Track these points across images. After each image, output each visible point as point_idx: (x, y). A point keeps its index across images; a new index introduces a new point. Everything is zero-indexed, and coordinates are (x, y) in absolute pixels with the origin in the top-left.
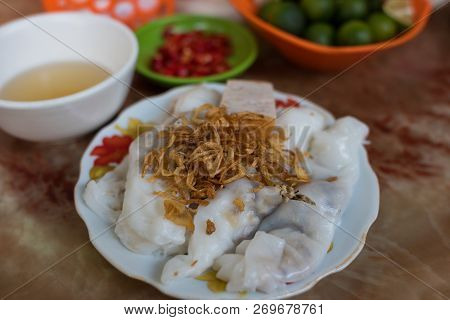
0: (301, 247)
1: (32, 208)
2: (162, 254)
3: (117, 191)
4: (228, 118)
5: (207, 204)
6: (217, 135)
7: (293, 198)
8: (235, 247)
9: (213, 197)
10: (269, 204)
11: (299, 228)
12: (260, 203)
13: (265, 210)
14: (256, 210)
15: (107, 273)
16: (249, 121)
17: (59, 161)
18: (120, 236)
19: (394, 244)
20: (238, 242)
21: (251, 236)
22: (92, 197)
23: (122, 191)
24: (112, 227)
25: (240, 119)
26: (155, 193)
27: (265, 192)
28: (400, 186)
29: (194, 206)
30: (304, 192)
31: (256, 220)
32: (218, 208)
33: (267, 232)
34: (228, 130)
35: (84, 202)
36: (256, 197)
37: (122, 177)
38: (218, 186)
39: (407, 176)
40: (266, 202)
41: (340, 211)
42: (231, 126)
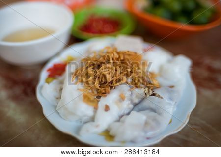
0: (155, 120)
1: (15, 98)
2: (81, 122)
3: (58, 89)
4: (118, 53)
5: (106, 96)
6: (112, 61)
7: (151, 95)
8: (120, 118)
9: (109, 93)
10: (138, 98)
11: (154, 111)
12: (134, 97)
13: (136, 101)
14: (131, 100)
15: (52, 132)
16: (129, 55)
18: (59, 111)
19: (204, 122)
20: (121, 116)
21: (128, 114)
22: (46, 91)
23: (61, 90)
24: (55, 107)
25: (124, 54)
26: (78, 89)
27: (136, 91)
28: (207, 93)
29: (99, 97)
30: (157, 92)
31: (131, 106)
32: (111, 98)
33: (138, 112)
34: (118, 59)
35: (41, 94)
36: (132, 93)
37: (62, 83)
38: (111, 88)
40: (137, 96)
41: (176, 102)
42: (120, 57)
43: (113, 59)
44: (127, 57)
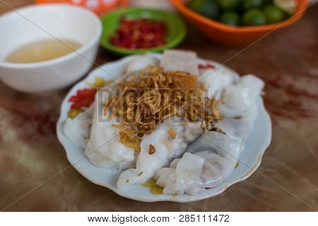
0: (216, 163)
1: (27, 139)
2: (118, 169)
3: (86, 125)
4: (164, 74)
5: (150, 133)
6: (156, 85)
7: (211, 130)
8: (170, 163)
9: (154, 129)
10: (193, 134)
11: (214, 151)
12: (187, 133)
13: (191, 138)
14: (184, 138)
16: (180, 77)
17: (46, 107)
20: (171, 160)
21: (181, 156)
22: (69, 130)
23: (90, 126)
24: (83, 150)
25: (173, 75)
26: (113, 126)
27: (191, 125)
28: (287, 124)
29: (141, 135)
30: (218, 125)
31: (184, 146)
32: (158, 136)
33: (193, 153)
34: (164, 83)
35: (63, 133)
36: (184, 128)
37: (90, 117)
38: (157, 121)
39: (291, 118)
40: (191, 133)
41: (243, 139)
42: (167, 80)
43: (158, 83)
44: (177, 79)
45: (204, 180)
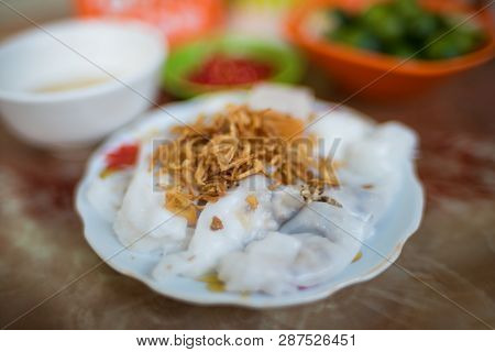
0: (319, 249)
4: (250, 114)
6: (233, 128)
7: (318, 200)
8: (244, 247)
9: (223, 195)
10: (288, 206)
11: (322, 233)
13: (284, 212)
14: (273, 212)
15: (102, 278)
18: (118, 232)
19: (442, 266)
24: (110, 225)
25: (260, 114)
29: (203, 202)
30: (330, 193)
32: (229, 205)
34: (248, 127)
36: (273, 196)
40: (285, 203)
41: (372, 217)
42: (252, 123)
43: (237, 126)
44: (269, 123)
45: (295, 273)
